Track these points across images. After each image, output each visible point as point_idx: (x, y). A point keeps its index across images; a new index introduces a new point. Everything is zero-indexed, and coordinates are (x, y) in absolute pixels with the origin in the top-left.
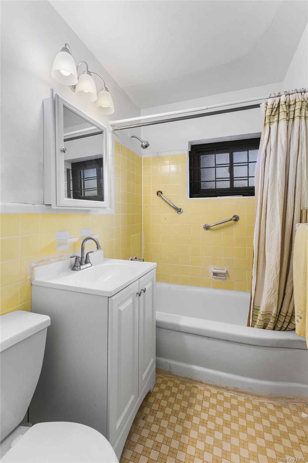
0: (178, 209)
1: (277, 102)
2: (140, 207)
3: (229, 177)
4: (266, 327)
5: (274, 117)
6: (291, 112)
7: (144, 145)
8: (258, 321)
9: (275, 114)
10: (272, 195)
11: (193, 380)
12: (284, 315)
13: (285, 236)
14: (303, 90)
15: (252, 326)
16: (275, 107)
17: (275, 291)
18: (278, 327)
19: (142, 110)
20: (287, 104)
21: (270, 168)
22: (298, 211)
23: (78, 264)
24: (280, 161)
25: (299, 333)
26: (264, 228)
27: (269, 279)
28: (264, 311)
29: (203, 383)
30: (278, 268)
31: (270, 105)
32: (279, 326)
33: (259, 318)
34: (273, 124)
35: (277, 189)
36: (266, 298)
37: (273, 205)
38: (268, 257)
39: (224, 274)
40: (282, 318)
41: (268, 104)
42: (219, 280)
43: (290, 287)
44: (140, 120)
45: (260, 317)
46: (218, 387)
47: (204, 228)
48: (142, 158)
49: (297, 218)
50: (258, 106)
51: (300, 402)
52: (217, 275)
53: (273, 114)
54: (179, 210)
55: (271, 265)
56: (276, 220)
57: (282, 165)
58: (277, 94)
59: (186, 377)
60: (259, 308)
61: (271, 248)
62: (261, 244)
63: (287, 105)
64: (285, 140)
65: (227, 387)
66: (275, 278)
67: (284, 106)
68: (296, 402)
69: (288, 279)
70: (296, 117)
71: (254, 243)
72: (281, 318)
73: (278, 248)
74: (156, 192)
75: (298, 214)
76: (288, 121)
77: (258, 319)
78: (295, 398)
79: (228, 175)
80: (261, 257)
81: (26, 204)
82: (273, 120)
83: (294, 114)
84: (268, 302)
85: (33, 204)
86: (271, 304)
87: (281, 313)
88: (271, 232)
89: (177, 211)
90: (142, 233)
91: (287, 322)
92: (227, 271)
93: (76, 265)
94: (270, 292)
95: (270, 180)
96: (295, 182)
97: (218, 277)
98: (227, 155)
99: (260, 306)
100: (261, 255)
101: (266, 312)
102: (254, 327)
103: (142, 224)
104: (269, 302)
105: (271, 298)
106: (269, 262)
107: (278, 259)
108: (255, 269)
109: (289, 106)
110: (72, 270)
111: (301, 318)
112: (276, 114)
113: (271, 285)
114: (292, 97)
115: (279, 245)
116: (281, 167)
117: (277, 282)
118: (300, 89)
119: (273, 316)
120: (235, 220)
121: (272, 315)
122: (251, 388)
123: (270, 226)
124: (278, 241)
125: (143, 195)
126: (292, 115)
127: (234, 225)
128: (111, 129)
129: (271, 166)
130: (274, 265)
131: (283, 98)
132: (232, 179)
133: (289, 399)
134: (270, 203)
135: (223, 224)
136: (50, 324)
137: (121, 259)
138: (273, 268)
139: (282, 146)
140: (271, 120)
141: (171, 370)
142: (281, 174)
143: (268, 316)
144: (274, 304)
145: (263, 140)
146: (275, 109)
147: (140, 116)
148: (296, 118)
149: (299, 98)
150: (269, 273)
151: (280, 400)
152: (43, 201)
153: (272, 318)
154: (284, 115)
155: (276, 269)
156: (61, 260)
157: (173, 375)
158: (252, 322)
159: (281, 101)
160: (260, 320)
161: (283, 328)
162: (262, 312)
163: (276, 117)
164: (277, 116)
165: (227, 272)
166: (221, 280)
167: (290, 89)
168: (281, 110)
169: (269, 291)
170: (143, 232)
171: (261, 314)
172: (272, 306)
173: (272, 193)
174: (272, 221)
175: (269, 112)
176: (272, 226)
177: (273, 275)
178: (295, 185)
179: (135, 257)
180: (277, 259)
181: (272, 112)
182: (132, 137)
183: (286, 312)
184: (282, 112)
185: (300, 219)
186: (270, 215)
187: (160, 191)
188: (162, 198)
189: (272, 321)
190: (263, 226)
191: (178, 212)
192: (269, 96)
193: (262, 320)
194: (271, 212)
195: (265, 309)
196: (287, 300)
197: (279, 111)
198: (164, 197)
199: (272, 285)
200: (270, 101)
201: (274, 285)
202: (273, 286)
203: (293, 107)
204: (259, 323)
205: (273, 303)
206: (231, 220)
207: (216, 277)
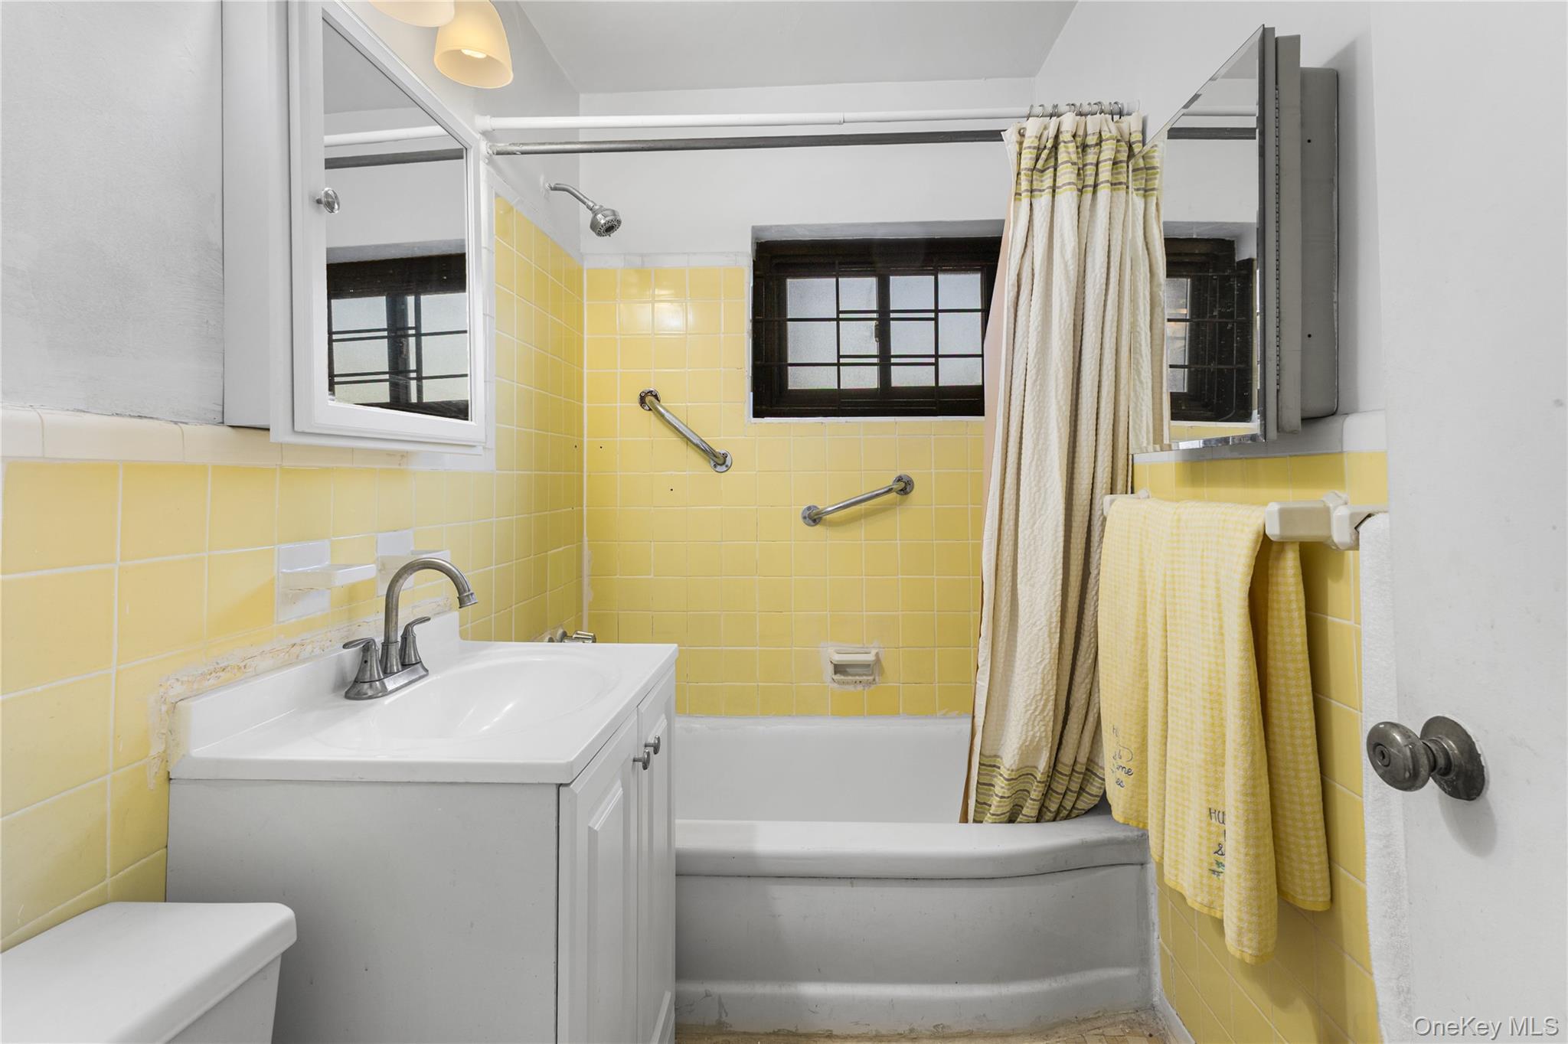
0: (717, 455)
1: (1052, 132)
2: (578, 447)
3: (875, 352)
4: (1017, 818)
5: (1042, 176)
6: (1088, 167)
7: (603, 222)
8: (995, 801)
9: (1044, 166)
10: (1037, 409)
11: (800, 1035)
12: (1067, 771)
13: (1072, 535)
14: (1116, 108)
15: (975, 821)
16: (1045, 147)
17: (1047, 700)
18: (1050, 812)
19: (582, 96)
20: (1079, 139)
21: (1032, 329)
22: (1106, 459)
23: (376, 670)
24: (1061, 310)
25: (1125, 818)
26: (1013, 512)
27: (1029, 668)
28: (1014, 767)
29: (837, 1037)
30: (1056, 632)
31: (1033, 139)
32: (1054, 807)
33: (998, 790)
34: (1041, 196)
35: (1053, 394)
36: (1020, 727)
37: (1041, 442)
38: (1025, 599)
39: (866, 666)
40: (1061, 781)
41: (1026, 136)
42: (851, 688)
43: (1084, 685)
44: (578, 129)
45: (1000, 787)
46: (883, 1036)
47: (805, 518)
48: (585, 267)
49: (1104, 481)
50: (995, 136)
51: (1113, 1024)
52: (846, 671)
53: (1039, 165)
54: (719, 461)
55: (1034, 624)
56: (1048, 486)
57: (1065, 322)
58: (1050, 110)
59: (779, 1030)
60: (995, 761)
61: (1035, 571)
62: (1004, 562)
63: (1079, 144)
64: (1074, 247)
65: (912, 1030)
66: (1047, 661)
67: (1072, 147)
68: (1105, 1027)
69: (1079, 663)
70: (1102, 183)
71: (984, 560)
72: (1058, 782)
73: (1056, 571)
74: (638, 397)
75: (1107, 469)
76: (1081, 191)
77: (997, 795)
78: (1100, 1014)
79: (873, 348)
80: (1004, 600)
81: (145, 421)
82: (1040, 184)
83: (1097, 174)
84: (1027, 738)
85: (176, 423)
86: (1035, 744)
87: (1060, 768)
88: (1034, 523)
89: (712, 463)
90: (582, 541)
91: (1075, 792)
92: (877, 655)
93: (367, 677)
94: (1033, 708)
95: (1033, 366)
96: (1100, 376)
97: (850, 678)
98: (871, 282)
99: (999, 754)
100: (1004, 594)
101: (1021, 768)
102: (981, 822)
103: (583, 510)
104: (1029, 739)
105: (1036, 723)
106: (1028, 615)
107: (1055, 604)
108: (986, 640)
109: (1084, 147)
110: (348, 696)
111: (1129, 772)
112: (1048, 168)
113: (1036, 686)
114: (1093, 124)
115: (1057, 561)
116: (1062, 327)
117: (1052, 676)
118: (1110, 103)
119: (1038, 779)
120: (901, 490)
121: (1036, 778)
122: (984, 1015)
123: (1033, 505)
124: (1055, 550)
125: (586, 404)
126: (1091, 175)
127: (898, 508)
128: (484, 147)
129: (1036, 324)
130: (1045, 623)
131: (1069, 122)
132: (885, 360)
133: (1086, 1020)
134: (1032, 436)
135: (863, 506)
136: (294, 939)
137: (517, 640)
138: (1040, 634)
139: (1066, 266)
140: (1035, 183)
141: (724, 1018)
142: (1062, 349)
143: (1024, 782)
144: (1044, 743)
145: (1012, 242)
146: (1046, 151)
147: (578, 115)
148: (1102, 185)
149: (1111, 129)
150: (1030, 648)
151: (1062, 1032)
152: (220, 409)
153: (1037, 786)
154: (1072, 172)
155: (1049, 636)
156: (298, 660)
157: (733, 1033)
158: (976, 806)
159: (1063, 129)
160: (1002, 797)
161: (1064, 811)
162: (1008, 770)
163: (1049, 175)
164: (1050, 173)
165: (878, 660)
166: (860, 688)
167: (1084, 101)
168: (1062, 157)
169: (1031, 704)
170: (586, 539)
171: (1006, 777)
172: (1038, 749)
173: (1039, 405)
174: (1039, 490)
175: (1031, 158)
176: (1039, 507)
177: (1040, 655)
178: (1100, 382)
179: (560, 631)
180: (1053, 604)
181: (1037, 160)
182: (555, 189)
183: (1072, 762)
184: (1066, 162)
185: (1112, 484)
186: (1032, 473)
187: (651, 392)
188: (662, 416)
189: (1036, 793)
190: (1009, 505)
191: (715, 466)
192: (1026, 111)
193: (1008, 797)
194: (1034, 463)
195: (1017, 762)
196: (1076, 726)
197: (1056, 159)
198: (668, 411)
199: (1039, 686)
200: (1032, 127)
201: (1044, 686)
202: (1042, 686)
203: (1095, 153)
204: (999, 806)
205: (1041, 738)
206: (890, 491)
207: (842, 677)
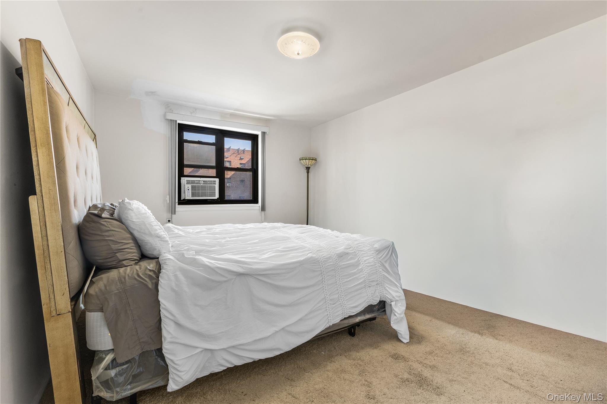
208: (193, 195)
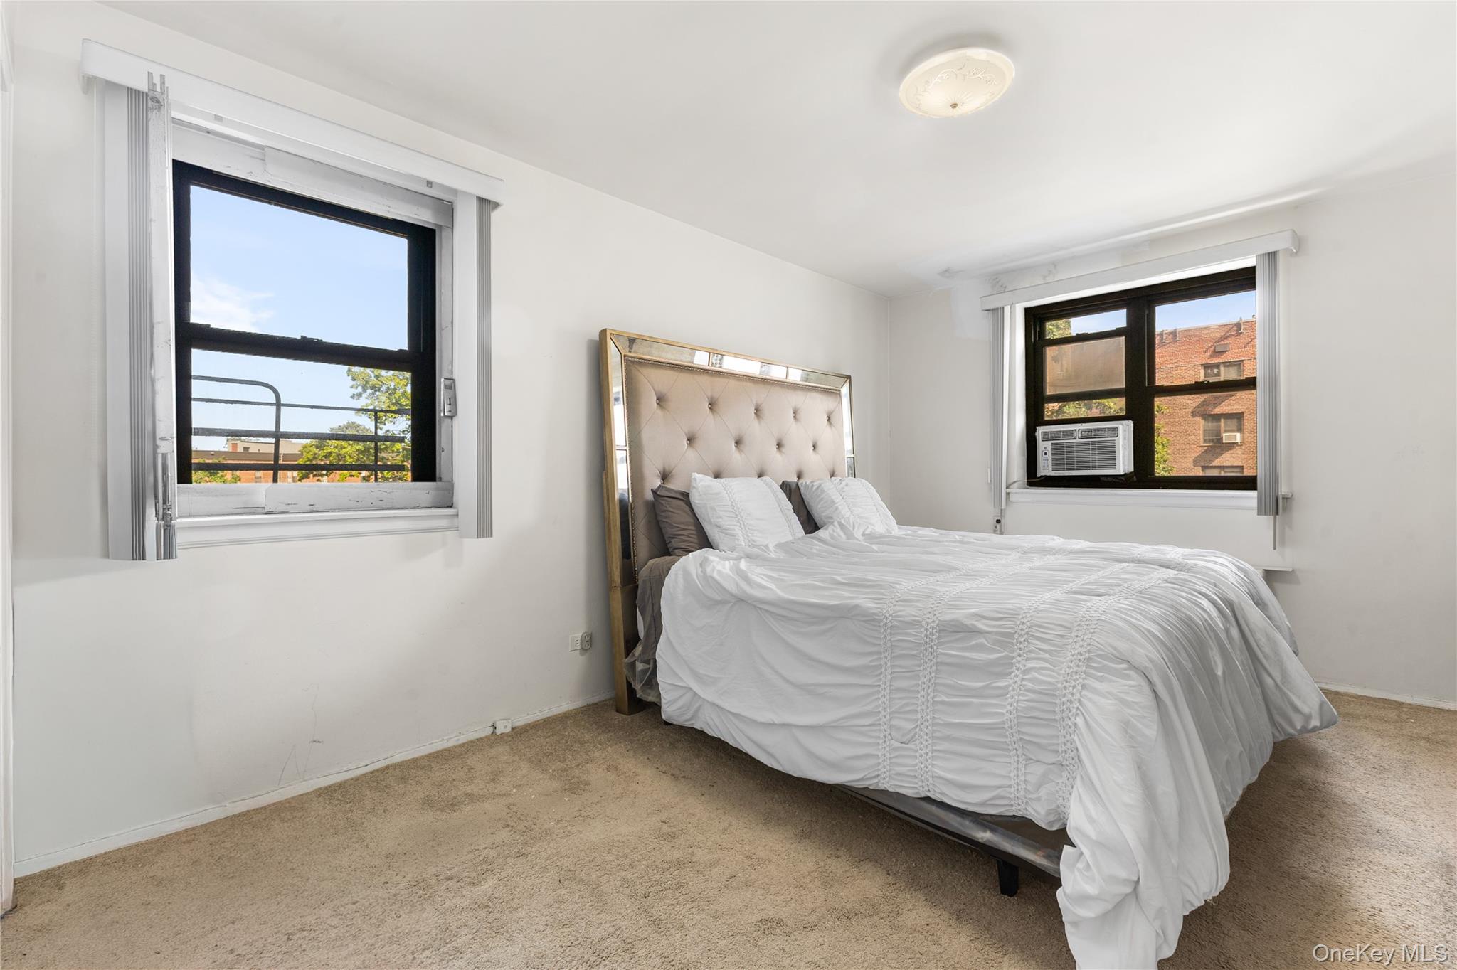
208: (1057, 465)
